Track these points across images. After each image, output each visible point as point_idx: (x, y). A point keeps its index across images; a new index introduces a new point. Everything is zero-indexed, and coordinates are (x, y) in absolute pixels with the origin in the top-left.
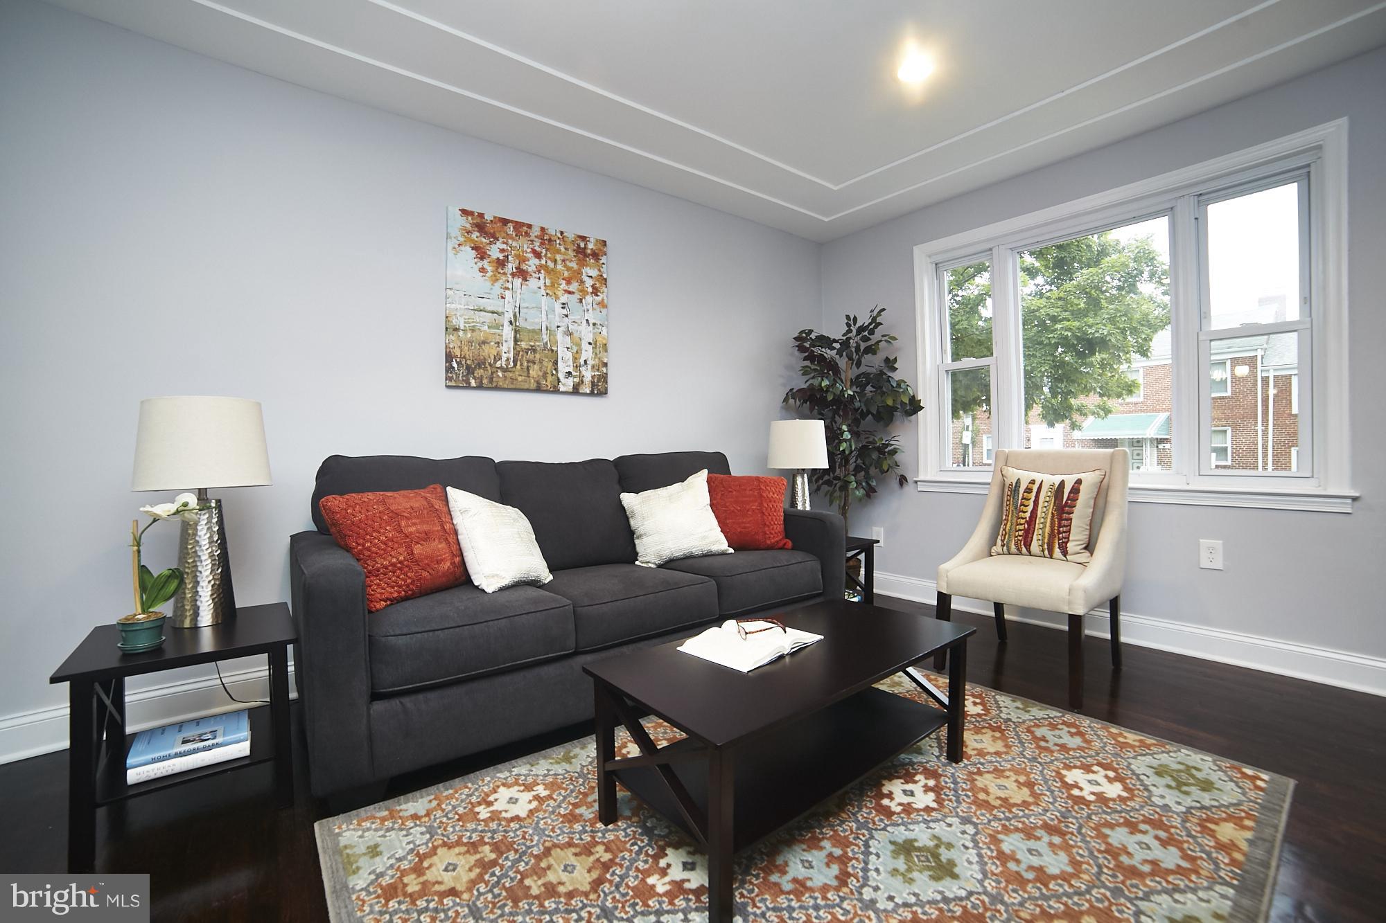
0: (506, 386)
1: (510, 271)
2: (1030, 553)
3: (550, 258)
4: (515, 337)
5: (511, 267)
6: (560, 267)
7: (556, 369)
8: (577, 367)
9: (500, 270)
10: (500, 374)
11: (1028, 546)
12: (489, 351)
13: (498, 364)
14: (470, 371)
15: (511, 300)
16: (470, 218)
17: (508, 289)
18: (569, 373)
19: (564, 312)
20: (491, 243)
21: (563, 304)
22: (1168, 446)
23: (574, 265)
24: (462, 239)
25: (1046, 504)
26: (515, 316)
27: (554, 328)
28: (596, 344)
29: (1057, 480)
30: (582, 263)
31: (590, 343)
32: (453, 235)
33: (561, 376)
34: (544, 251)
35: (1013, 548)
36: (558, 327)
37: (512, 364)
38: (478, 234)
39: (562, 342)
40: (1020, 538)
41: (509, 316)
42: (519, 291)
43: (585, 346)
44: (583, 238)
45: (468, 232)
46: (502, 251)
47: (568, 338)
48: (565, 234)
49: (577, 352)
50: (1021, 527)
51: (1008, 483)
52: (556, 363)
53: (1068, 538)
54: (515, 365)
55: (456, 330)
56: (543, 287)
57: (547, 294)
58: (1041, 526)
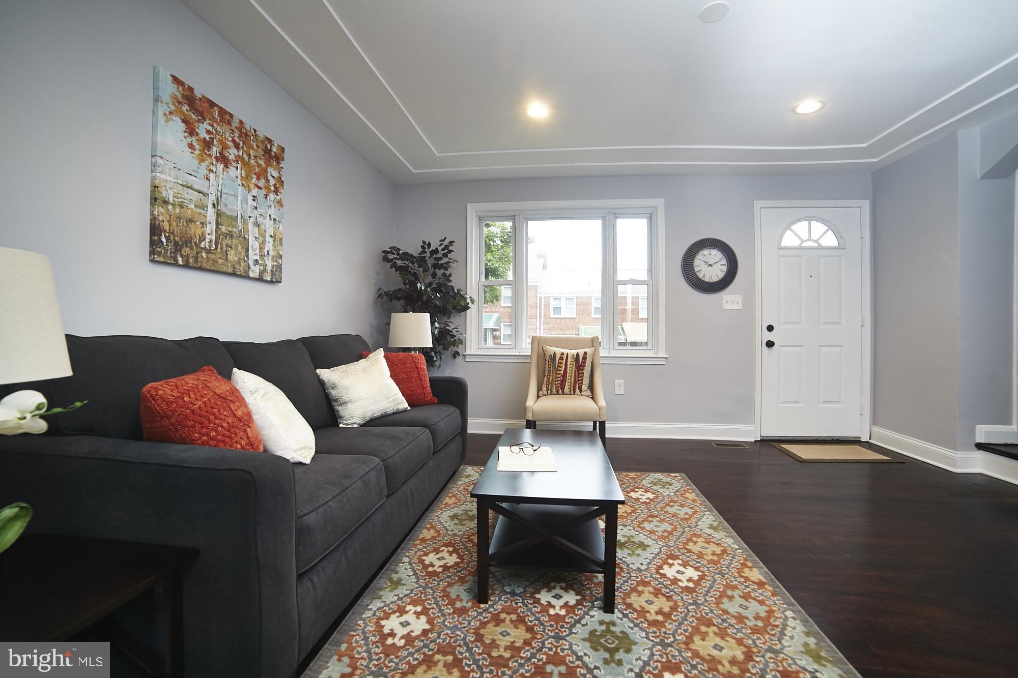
0: (208, 267)
1: (214, 155)
2: (563, 393)
3: (245, 152)
4: (217, 220)
5: (215, 150)
6: (252, 162)
7: (247, 256)
8: (262, 256)
9: (206, 151)
10: (204, 255)
11: (563, 389)
12: (195, 230)
13: (202, 245)
14: (178, 248)
15: (215, 184)
16: (181, 88)
17: (213, 172)
18: (256, 261)
19: (255, 204)
20: (199, 121)
21: (254, 197)
22: (498, 333)
23: (262, 162)
24: (173, 108)
25: (571, 366)
26: (217, 199)
27: (246, 217)
28: (275, 237)
29: (574, 352)
30: (268, 164)
31: (271, 236)
32: (164, 100)
33: (251, 263)
34: (241, 143)
35: (554, 390)
36: (250, 217)
37: (214, 246)
38: (187, 107)
39: (253, 232)
40: (558, 385)
41: (212, 198)
42: (221, 176)
43: (268, 239)
44: (270, 141)
45: (179, 102)
46: (208, 132)
47: (257, 229)
48: (257, 133)
49: (262, 243)
50: (559, 379)
51: (548, 354)
52: (247, 250)
53: (582, 383)
54: (216, 248)
55: (166, 202)
56: (239, 177)
57: (243, 185)
58: (570, 378)
